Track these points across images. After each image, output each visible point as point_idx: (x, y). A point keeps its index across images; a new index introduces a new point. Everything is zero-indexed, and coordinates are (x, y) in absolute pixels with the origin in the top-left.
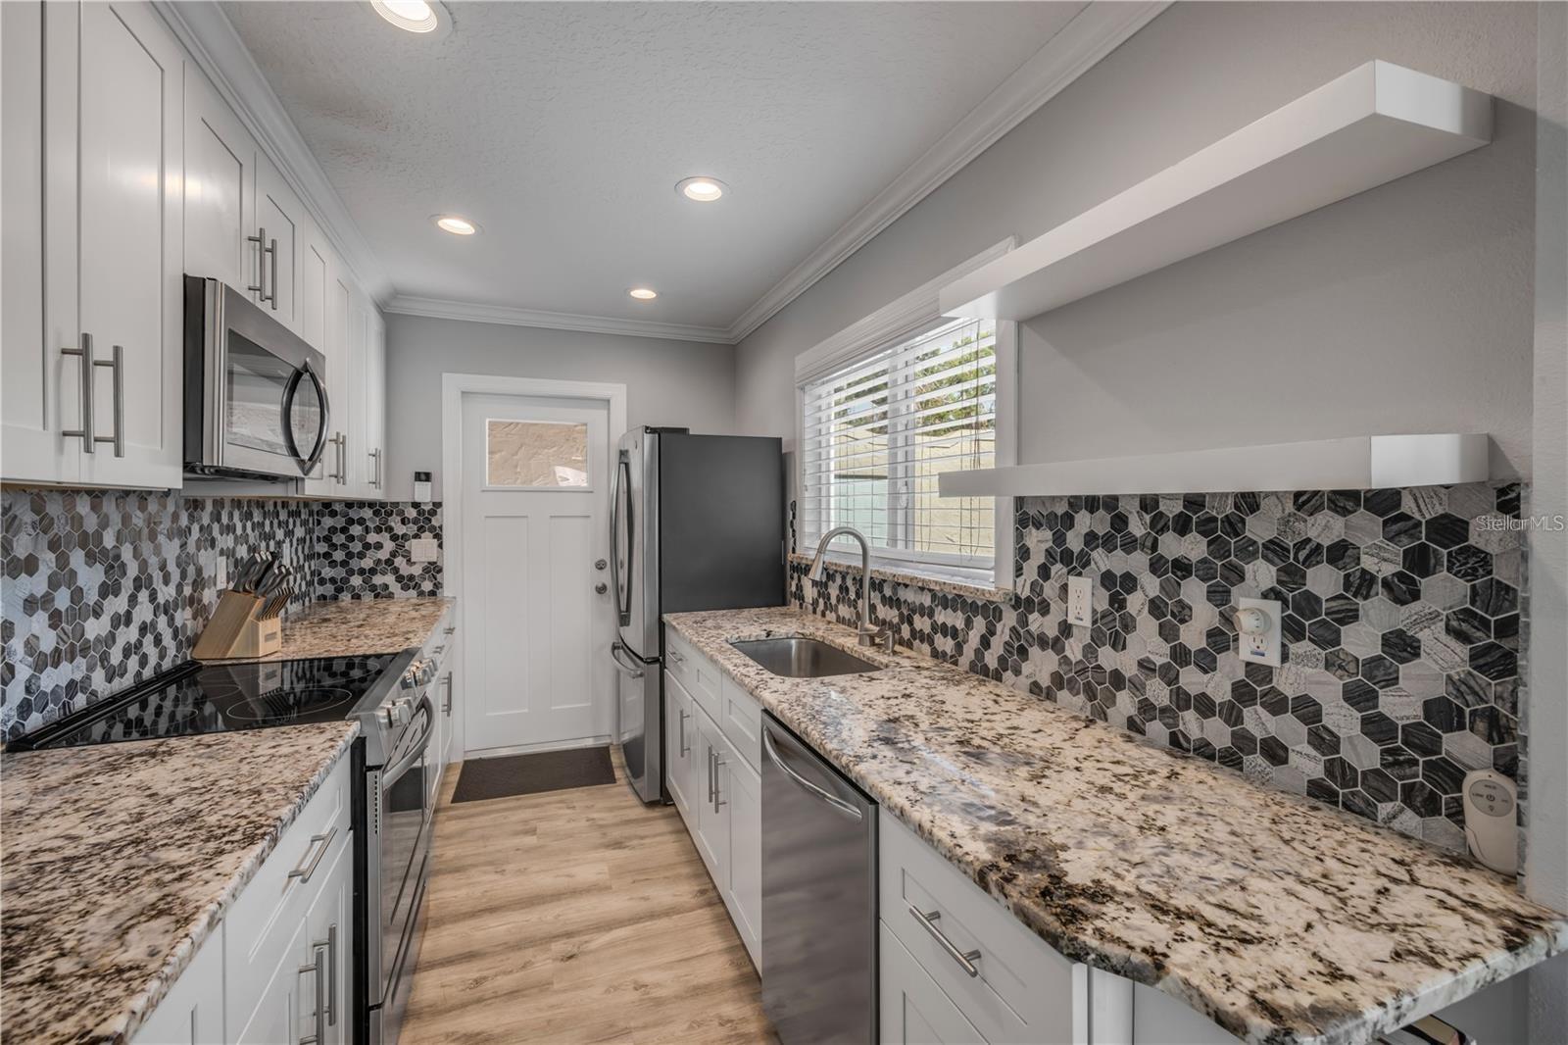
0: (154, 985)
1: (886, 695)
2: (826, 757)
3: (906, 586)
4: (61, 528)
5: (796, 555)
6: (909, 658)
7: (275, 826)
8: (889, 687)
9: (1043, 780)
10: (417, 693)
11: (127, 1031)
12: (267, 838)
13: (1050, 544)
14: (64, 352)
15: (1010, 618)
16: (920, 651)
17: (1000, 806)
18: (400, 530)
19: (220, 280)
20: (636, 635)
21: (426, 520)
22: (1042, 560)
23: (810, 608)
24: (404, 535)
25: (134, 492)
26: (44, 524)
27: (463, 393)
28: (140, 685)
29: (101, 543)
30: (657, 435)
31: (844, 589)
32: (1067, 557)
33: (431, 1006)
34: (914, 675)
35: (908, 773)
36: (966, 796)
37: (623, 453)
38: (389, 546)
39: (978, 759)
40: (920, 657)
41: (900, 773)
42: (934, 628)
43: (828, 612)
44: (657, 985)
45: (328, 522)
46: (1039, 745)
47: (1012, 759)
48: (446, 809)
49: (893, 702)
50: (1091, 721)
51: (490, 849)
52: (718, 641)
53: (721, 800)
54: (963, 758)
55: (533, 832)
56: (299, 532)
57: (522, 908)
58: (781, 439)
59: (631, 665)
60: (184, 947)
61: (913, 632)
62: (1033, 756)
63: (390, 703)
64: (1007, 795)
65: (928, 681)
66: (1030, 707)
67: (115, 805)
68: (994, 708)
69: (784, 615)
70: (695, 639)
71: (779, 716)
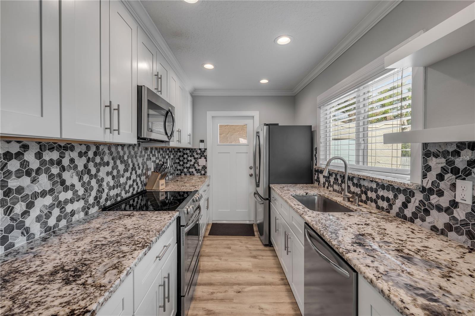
0: (107, 294)
1: (357, 223)
2: (332, 247)
3: (364, 179)
4: (115, 154)
5: (317, 166)
6: (365, 208)
7: (150, 243)
8: (358, 219)
9: (450, 279)
10: (197, 204)
11: (96, 309)
12: (147, 247)
13: (445, 164)
14: (106, 106)
15: (419, 196)
16: (371, 206)
17: (427, 290)
18: (196, 156)
19: (146, 86)
20: (261, 191)
21: (203, 153)
22: (439, 171)
23: (322, 185)
24: (197, 158)
25: (132, 145)
26: (111, 153)
27: (212, 117)
28: (133, 195)
29: (124, 158)
30: (268, 126)
31: (336, 179)
32: (455, 171)
33: (199, 297)
34: (369, 215)
35: (372, 262)
36: (405, 280)
37: (258, 133)
38: (193, 161)
39: (408, 260)
40: (371, 208)
41: (368, 260)
42: (378, 197)
43: (329, 187)
44: (267, 310)
45: (179, 154)
46: (443, 258)
47: (429, 264)
48: (207, 237)
49: (360, 226)
50: (472, 249)
51: (218, 251)
52: (289, 195)
53: (289, 251)
54: (400, 259)
55: (230, 248)
56: (172, 157)
57: (225, 272)
58: (311, 126)
59: (260, 200)
60: (118, 282)
61: (367, 198)
62: (441, 264)
63: (188, 207)
64: (430, 284)
65: (376, 219)
66: (432, 237)
67: (117, 230)
68: (412, 236)
69: (312, 187)
70: (280, 194)
71: (311, 226)
